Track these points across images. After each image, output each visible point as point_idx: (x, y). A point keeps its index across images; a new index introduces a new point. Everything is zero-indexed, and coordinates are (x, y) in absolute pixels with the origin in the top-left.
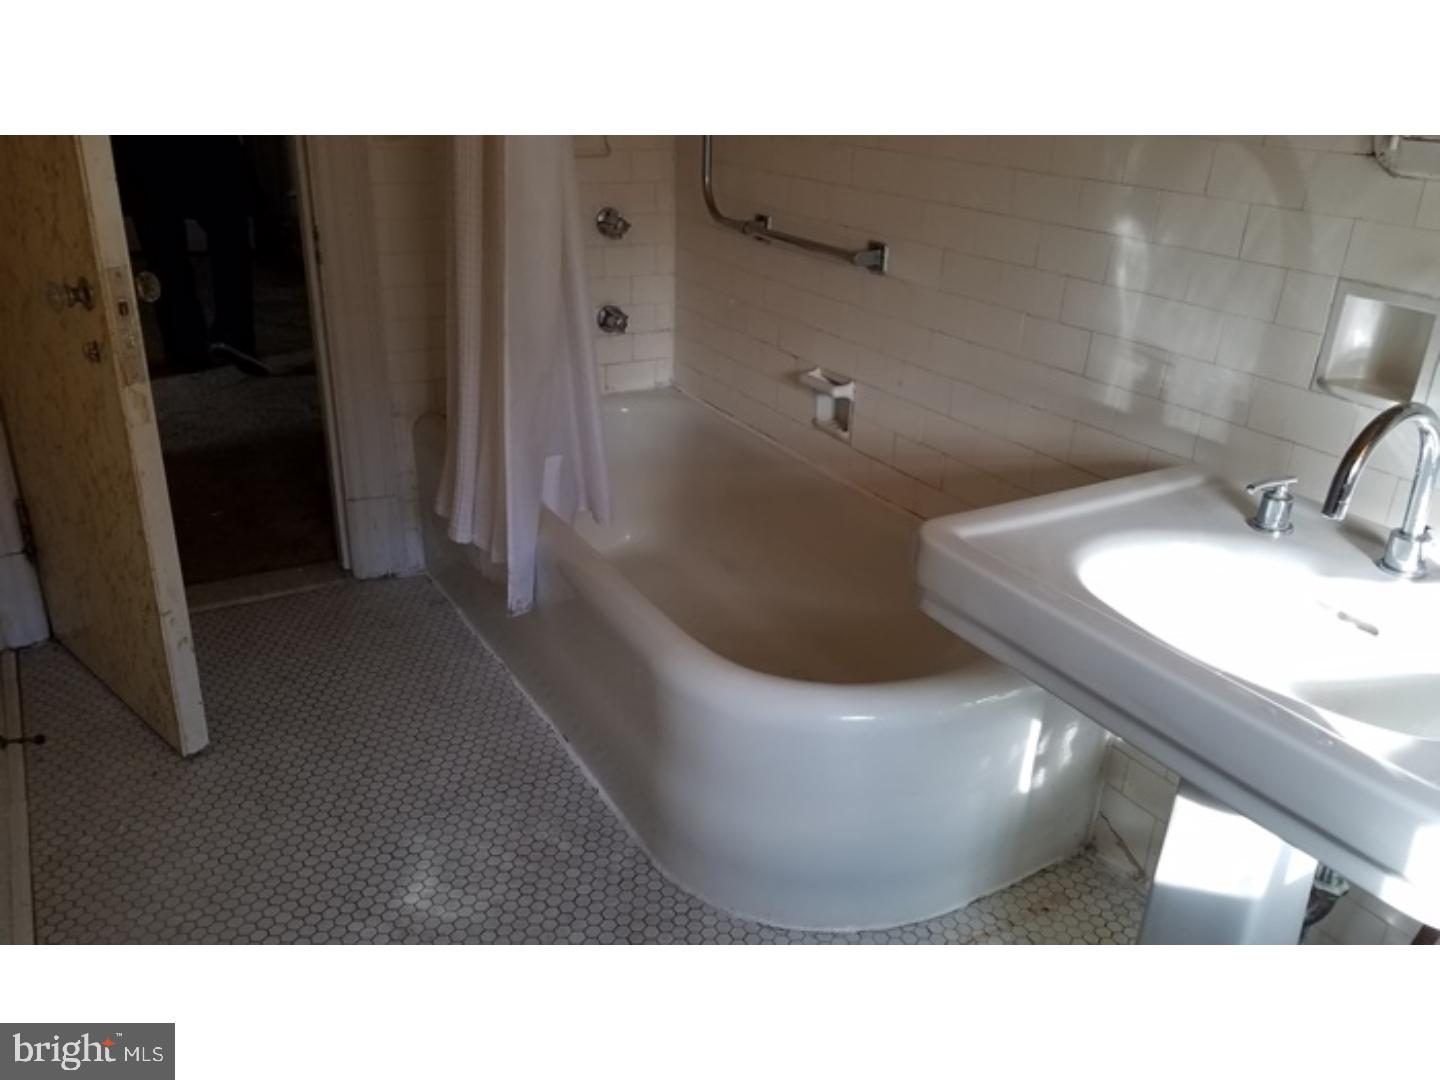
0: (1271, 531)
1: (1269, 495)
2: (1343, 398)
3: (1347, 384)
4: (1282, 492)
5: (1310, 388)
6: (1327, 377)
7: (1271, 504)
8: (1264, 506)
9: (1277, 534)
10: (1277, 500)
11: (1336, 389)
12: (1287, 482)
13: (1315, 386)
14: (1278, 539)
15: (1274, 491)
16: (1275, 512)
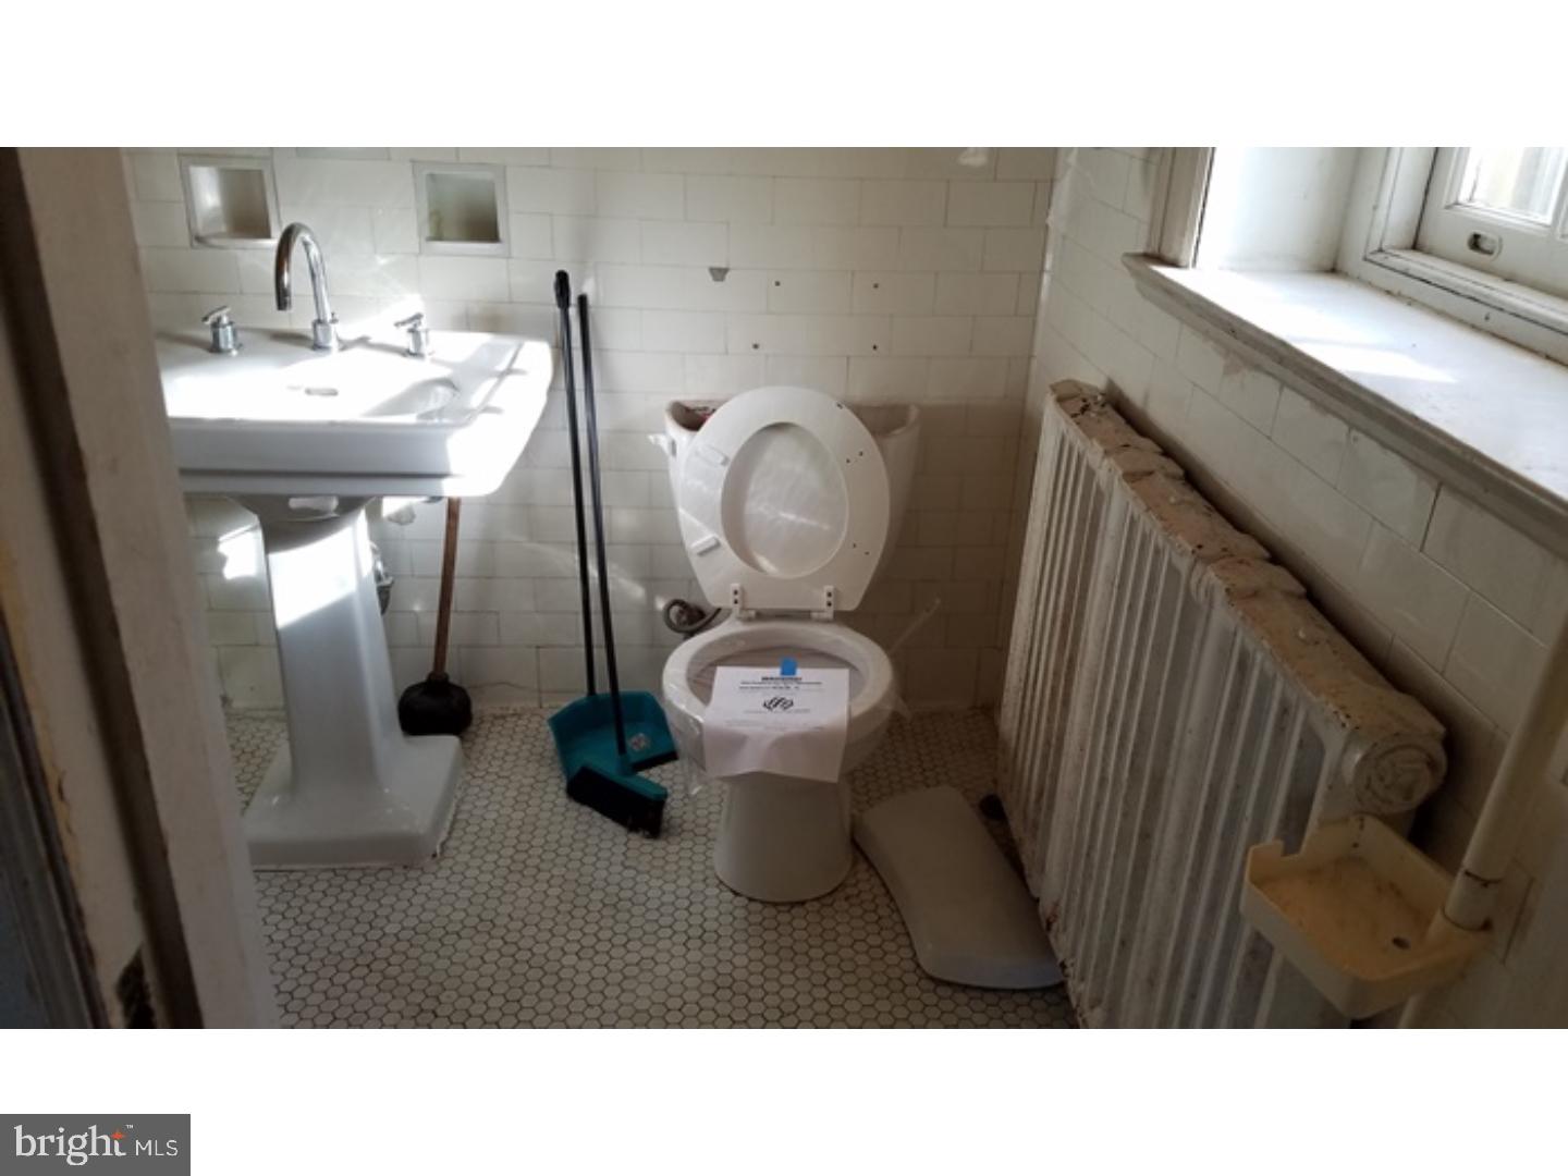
0: (229, 351)
1: (216, 325)
2: (221, 248)
3: (218, 236)
4: (225, 320)
5: (192, 245)
6: (202, 233)
7: (221, 330)
8: (216, 336)
9: (234, 353)
10: (224, 326)
11: (214, 242)
12: (225, 311)
13: (195, 244)
14: (238, 356)
15: (219, 319)
16: (226, 335)
